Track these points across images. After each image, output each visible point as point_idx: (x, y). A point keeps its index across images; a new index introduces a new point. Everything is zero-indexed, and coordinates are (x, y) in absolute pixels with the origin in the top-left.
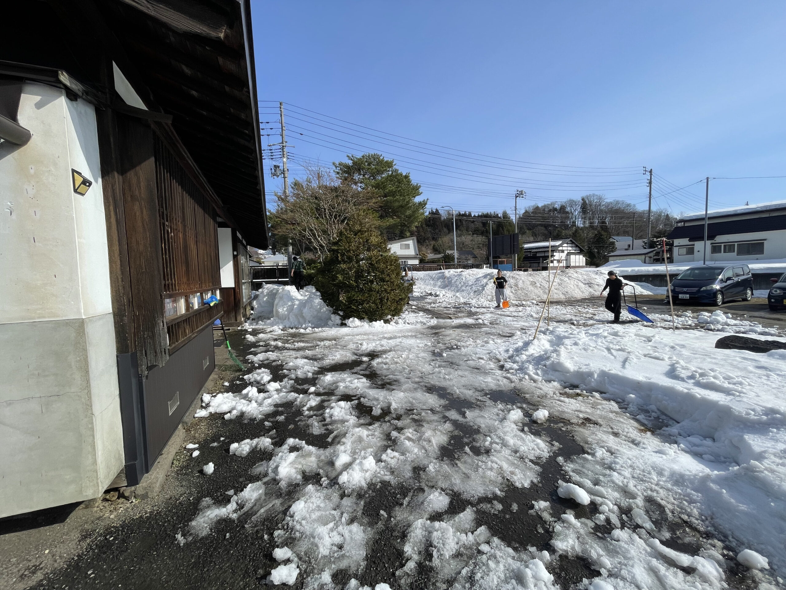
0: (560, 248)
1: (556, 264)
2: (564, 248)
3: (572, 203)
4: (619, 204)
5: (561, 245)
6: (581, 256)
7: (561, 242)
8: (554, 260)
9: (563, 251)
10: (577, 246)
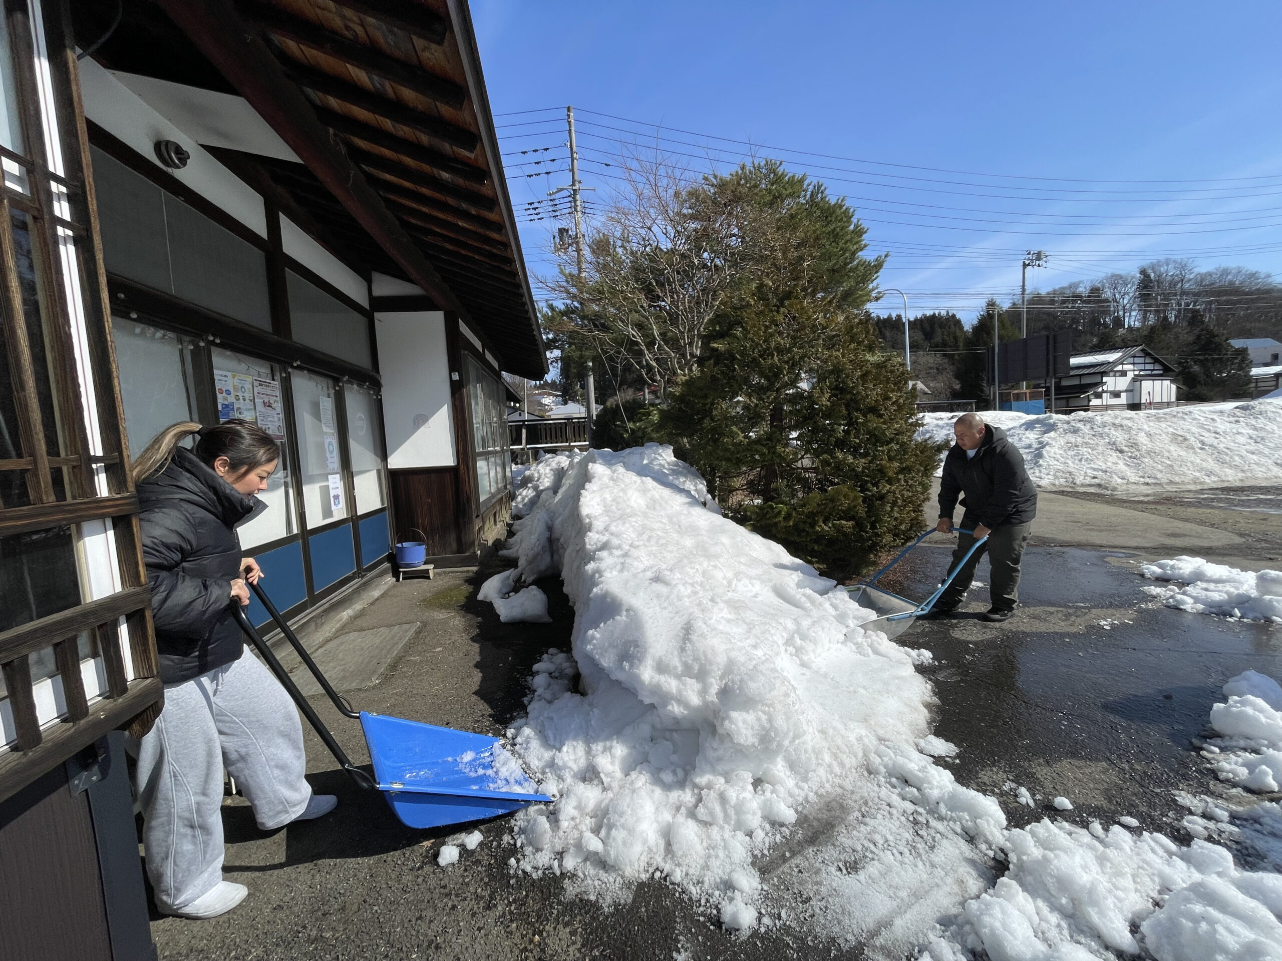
0: (1120, 368)
1: (1106, 399)
2: (1126, 367)
3: (1117, 281)
4: (1228, 274)
5: (1120, 361)
6: (1167, 383)
7: (1120, 354)
8: (1103, 391)
9: (1124, 373)
10: (1156, 361)
